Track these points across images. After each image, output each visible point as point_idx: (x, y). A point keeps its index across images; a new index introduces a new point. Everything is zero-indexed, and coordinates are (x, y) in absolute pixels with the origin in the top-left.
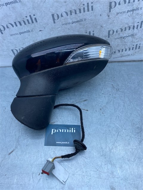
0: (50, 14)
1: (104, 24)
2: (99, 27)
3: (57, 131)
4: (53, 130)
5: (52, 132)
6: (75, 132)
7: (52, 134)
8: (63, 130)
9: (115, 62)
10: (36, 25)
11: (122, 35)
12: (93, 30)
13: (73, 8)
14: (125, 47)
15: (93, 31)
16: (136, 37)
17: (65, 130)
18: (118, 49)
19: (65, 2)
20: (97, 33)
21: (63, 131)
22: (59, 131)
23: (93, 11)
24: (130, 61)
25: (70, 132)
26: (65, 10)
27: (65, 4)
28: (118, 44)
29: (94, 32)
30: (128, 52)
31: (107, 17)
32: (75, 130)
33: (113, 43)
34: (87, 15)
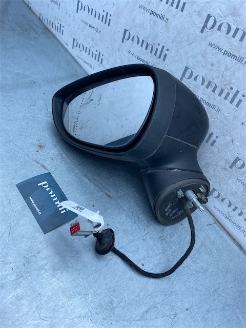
0: (185, 65)
1: (239, 141)
2: (228, 138)
3: (47, 189)
4: (46, 182)
5: (42, 184)
6: (62, 212)
7: (39, 185)
8: (54, 195)
9: (213, 215)
10: (161, 64)
12: (217, 135)
13: (216, 81)
14: (242, 208)
15: (217, 137)
17: (56, 199)
18: (232, 199)
19: (212, 65)
20: (221, 145)
21: (52, 196)
22: (50, 191)
23: (237, 109)
26: (205, 75)
27: (210, 66)
28: (236, 193)
29: (217, 140)
30: (241, 222)
33: (230, 181)
34: (226, 107)
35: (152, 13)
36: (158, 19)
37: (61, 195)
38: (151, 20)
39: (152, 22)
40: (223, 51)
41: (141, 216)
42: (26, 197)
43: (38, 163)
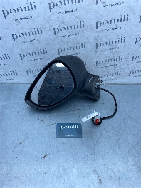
0: (57, 49)
1: (93, 57)
2: (89, 59)
3: (65, 127)
4: (61, 127)
7: (61, 129)
8: (69, 127)
10: (46, 55)
11: (106, 64)
12: (85, 60)
13: (72, 46)
14: (109, 73)
16: (117, 66)
18: (104, 74)
19: (67, 42)
20: (89, 63)
22: (66, 127)
24: (114, 84)
25: (74, 128)
26: (67, 46)
27: (67, 43)
28: (104, 71)
29: (86, 62)
30: (112, 77)
31: (95, 52)
32: (77, 127)
33: (100, 70)
34: (82, 50)
35: (29, 41)
36: (33, 42)
38: (30, 44)
39: (31, 44)
40: (68, 36)
41: (92, 104)
43: (50, 125)
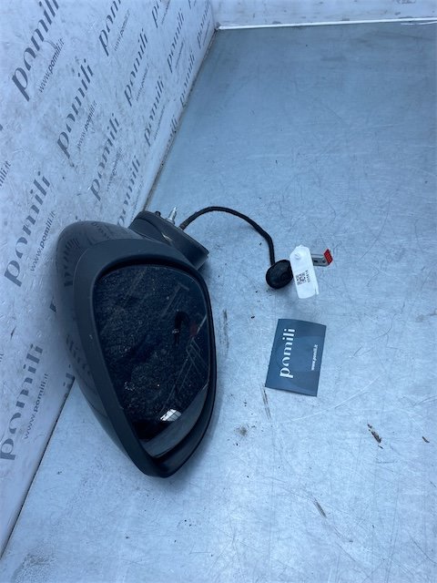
1: (78, 185)
2: (77, 200)
3: (287, 365)
4: (282, 374)
5: (288, 375)
7: (292, 376)
8: (285, 353)
11: (109, 173)
14: (127, 187)
16: (123, 152)
17: (287, 349)
21: (289, 354)
22: (285, 362)
23: (51, 184)
25: (292, 339)
31: (73, 170)
32: (289, 330)
33: (110, 201)
34: (50, 202)
37: (277, 349)
42: (317, 373)
